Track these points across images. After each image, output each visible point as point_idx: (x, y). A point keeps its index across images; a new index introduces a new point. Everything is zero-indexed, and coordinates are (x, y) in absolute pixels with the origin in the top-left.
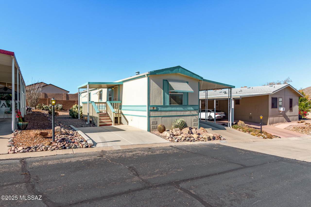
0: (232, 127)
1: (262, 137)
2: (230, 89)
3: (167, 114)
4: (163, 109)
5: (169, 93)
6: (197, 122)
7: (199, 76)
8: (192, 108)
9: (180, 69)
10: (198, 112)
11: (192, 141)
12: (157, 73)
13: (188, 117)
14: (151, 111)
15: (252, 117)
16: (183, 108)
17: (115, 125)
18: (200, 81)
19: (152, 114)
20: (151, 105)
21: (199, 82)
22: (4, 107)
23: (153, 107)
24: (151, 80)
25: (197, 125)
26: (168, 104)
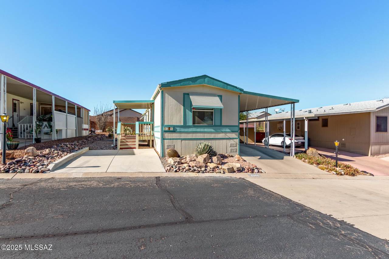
0: (295, 157)
1: (335, 173)
2: (292, 104)
3: (190, 136)
4: (183, 130)
5: (192, 110)
6: (236, 148)
7: (236, 87)
8: (228, 130)
9: (206, 79)
10: (238, 135)
11: (200, 172)
12: (171, 85)
13: (221, 141)
14: (166, 131)
15: (345, 144)
16: (214, 130)
17: (139, 149)
18: (240, 94)
19: (167, 135)
20: (165, 124)
21: (239, 96)
22: (46, 128)
23: (169, 128)
24: (166, 94)
25: (236, 152)
26: (191, 124)
